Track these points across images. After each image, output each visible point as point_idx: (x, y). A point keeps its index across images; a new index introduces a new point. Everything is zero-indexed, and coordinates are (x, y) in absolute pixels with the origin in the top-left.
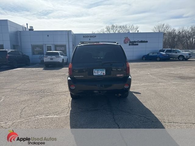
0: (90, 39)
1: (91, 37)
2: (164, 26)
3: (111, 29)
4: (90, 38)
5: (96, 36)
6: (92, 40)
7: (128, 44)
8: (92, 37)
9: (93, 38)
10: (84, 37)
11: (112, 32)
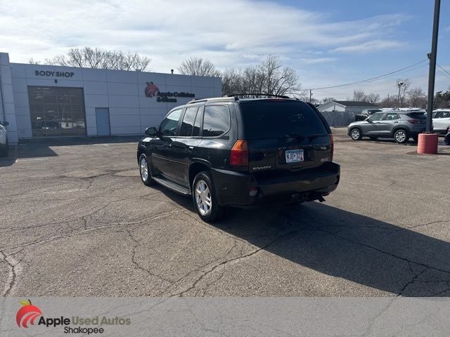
0: (56, 81)
1: (58, 74)
2: (202, 65)
3: (83, 58)
4: (55, 77)
5: (72, 74)
6: (64, 82)
7: (155, 98)
8: (63, 75)
9: (65, 78)
10: (37, 73)
11: (86, 65)
